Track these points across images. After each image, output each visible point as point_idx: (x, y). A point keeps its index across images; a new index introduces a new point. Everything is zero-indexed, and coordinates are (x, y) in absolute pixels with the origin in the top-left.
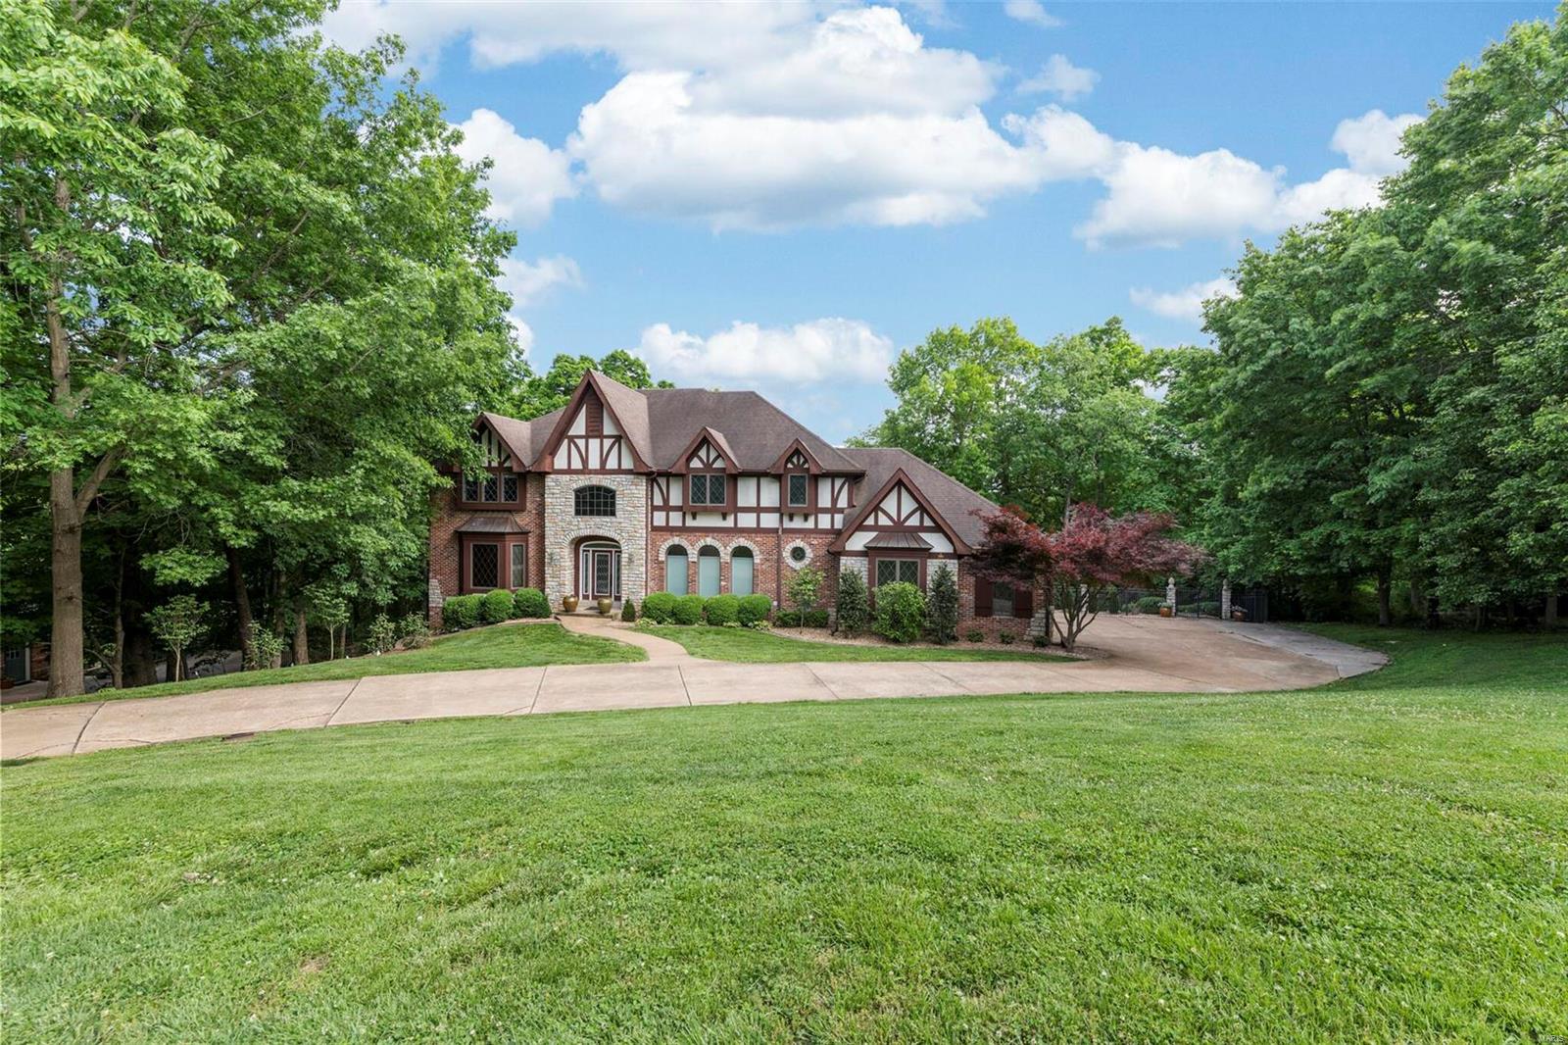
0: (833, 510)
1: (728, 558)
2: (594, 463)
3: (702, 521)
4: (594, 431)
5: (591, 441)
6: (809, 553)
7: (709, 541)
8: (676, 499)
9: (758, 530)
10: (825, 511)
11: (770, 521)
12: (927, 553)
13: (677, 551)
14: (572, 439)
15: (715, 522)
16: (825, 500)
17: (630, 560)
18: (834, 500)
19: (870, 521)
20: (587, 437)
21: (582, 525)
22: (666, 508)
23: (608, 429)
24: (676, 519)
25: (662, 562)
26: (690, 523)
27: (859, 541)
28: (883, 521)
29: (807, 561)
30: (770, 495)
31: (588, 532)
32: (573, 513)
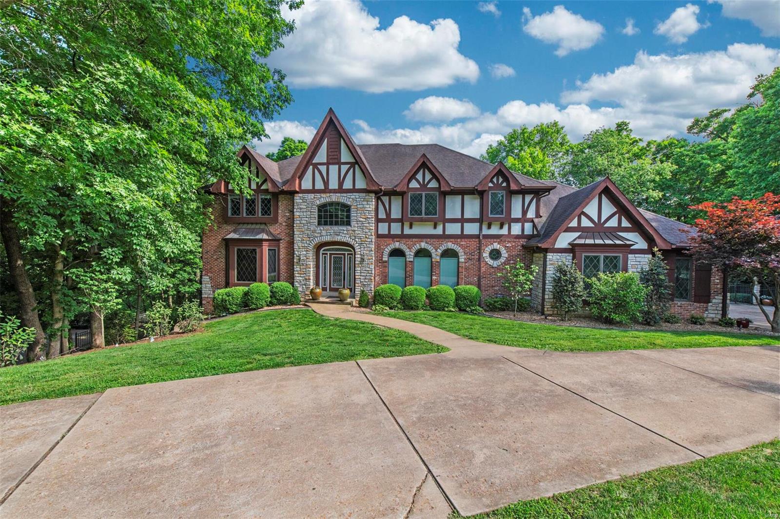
0: (523, 220)
1: (438, 259)
2: (333, 184)
3: (417, 230)
4: (334, 159)
5: (331, 167)
7: (423, 245)
8: (396, 213)
9: (462, 236)
10: (517, 220)
11: (471, 229)
12: (627, 248)
13: (397, 253)
14: (315, 166)
15: (427, 230)
16: (516, 213)
17: (363, 260)
18: (525, 212)
19: (574, 224)
20: (328, 164)
21: (324, 233)
22: (389, 220)
23: (345, 156)
24: (396, 229)
25: (386, 262)
26: (407, 231)
27: (564, 240)
28: (586, 223)
30: (472, 208)
31: (328, 239)
32: (316, 224)
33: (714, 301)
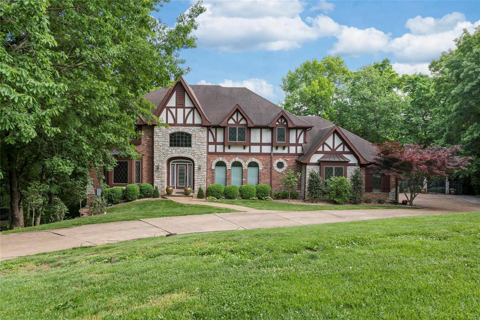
0: (297, 144)
1: (246, 168)
2: (180, 121)
3: (233, 150)
4: (180, 104)
5: (178, 109)
6: (286, 165)
7: (237, 159)
8: (220, 139)
9: (261, 154)
10: (293, 145)
11: (266, 149)
12: (346, 163)
13: (220, 164)
14: (168, 108)
15: (240, 150)
16: (293, 140)
17: (200, 169)
18: (297, 140)
19: (320, 149)
20: (176, 108)
21: (174, 151)
22: (215, 143)
23: (188, 103)
24: (220, 149)
25: (213, 170)
26: (227, 150)
27: (315, 158)
28: (326, 149)
29: (284, 168)
30: (267, 137)
31: (177, 155)
32: (169, 146)
33: (392, 191)
